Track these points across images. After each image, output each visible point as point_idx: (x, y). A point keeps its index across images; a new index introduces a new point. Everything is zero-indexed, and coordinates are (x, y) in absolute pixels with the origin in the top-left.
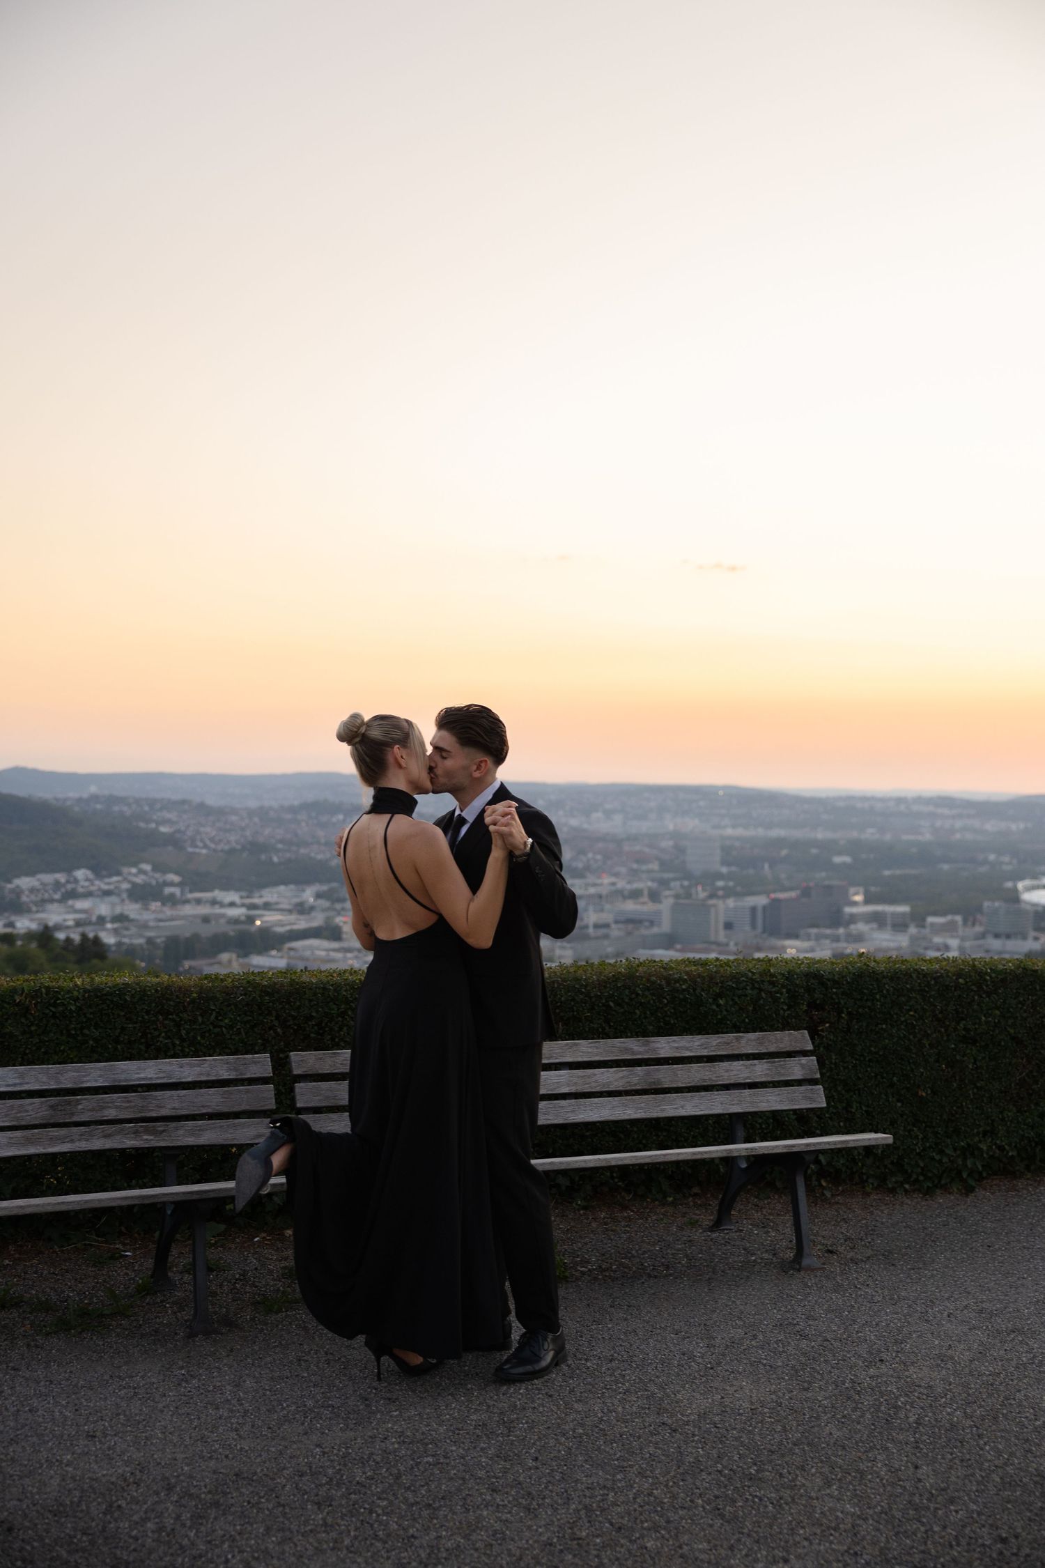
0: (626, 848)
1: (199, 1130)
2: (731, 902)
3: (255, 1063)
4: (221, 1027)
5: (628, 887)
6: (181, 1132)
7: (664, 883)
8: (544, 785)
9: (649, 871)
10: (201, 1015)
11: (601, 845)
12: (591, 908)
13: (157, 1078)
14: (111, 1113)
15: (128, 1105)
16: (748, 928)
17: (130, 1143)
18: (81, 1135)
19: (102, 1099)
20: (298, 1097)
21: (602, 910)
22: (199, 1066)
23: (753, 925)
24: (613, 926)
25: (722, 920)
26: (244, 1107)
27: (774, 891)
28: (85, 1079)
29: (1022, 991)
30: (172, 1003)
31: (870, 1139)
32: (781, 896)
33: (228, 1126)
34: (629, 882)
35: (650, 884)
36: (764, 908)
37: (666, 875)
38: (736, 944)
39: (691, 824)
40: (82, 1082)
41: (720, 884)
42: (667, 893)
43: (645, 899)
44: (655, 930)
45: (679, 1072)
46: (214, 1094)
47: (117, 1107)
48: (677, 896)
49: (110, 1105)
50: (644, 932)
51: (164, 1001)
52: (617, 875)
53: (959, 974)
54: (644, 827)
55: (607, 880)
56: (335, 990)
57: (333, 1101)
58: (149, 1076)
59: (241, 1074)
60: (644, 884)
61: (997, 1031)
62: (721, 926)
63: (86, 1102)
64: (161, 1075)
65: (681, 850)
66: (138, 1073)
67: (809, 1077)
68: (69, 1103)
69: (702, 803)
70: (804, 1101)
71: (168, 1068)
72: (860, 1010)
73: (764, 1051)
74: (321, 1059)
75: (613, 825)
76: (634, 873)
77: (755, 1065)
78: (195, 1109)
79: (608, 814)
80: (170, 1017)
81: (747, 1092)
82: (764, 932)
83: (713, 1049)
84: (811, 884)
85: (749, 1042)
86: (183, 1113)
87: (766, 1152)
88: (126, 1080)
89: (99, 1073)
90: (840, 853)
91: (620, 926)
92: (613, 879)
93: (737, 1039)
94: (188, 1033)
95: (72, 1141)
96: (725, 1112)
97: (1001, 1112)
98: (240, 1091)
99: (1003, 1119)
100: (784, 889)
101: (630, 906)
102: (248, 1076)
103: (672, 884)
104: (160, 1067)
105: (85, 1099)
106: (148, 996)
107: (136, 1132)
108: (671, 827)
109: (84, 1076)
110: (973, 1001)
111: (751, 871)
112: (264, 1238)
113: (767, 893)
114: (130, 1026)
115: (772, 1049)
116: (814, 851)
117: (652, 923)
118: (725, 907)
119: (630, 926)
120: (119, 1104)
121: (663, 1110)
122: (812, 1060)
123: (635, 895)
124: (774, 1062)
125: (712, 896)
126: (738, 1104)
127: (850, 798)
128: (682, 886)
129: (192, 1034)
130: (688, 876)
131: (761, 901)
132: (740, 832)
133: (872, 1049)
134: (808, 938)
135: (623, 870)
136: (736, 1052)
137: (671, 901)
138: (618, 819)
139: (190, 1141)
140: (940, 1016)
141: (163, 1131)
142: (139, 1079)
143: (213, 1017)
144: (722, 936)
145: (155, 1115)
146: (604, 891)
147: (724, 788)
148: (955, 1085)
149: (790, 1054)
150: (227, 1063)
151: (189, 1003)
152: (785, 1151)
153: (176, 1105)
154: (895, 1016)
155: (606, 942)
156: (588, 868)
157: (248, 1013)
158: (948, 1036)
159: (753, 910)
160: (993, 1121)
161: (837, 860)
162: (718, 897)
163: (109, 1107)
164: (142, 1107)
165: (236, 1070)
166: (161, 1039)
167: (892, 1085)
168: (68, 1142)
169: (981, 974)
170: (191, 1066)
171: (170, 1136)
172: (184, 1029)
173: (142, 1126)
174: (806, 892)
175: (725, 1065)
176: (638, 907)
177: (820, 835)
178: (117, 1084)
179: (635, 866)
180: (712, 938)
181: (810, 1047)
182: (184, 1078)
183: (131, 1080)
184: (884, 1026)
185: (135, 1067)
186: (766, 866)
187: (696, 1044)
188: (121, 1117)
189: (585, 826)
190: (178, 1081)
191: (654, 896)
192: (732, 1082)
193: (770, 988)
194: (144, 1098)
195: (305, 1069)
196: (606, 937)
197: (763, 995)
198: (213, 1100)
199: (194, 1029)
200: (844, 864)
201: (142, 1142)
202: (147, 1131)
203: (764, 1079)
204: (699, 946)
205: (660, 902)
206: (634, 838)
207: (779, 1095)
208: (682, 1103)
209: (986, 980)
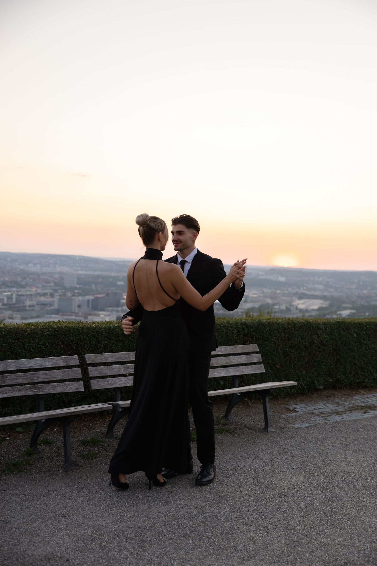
0: (42, 277)
1: (54, 387)
2: (80, 298)
3: (73, 359)
4: (40, 345)
5: (42, 292)
6: (48, 388)
7: (56, 291)
8: (10, 253)
9: (49, 286)
10: (32, 340)
11: (32, 276)
12: (28, 299)
13: (36, 366)
14: (20, 381)
15: (26, 377)
16: (86, 307)
17: (29, 393)
18: (9, 390)
19: (16, 375)
20: (90, 373)
21: (32, 300)
22: (52, 360)
23: (88, 307)
24: (36, 306)
25: (77, 304)
26: (70, 377)
27: (96, 294)
28: (8, 367)
29: (307, 330)
30: (20, 335)
31: (290, 384)
32: (99, 296)
33: (66, 385)
34: (42, 290)
35: (50, 291)
36: (93, 300)
37: (57, 288)
38: (82, 313)
39: (66, 269)
40: (7, 368)
41: (76, 291)
42: (57, 294)
43: (48, 296)
44: (52, 308)
45: (218, 360)
46: (59, 372)
47: (22, 378)
48: (60, 295)
49: (19, 377)
50: (48, 308)
51: (17, 334)
52: (38, 287)
53: (288, 324)
54: (48, 270)
55: (34, 289)
56: (82, 330)
57: (103, 374)
58: (33, 365)
59: (68, 364)
60: (48, 291)
61: (300, 344)
62: (76, 306)
63: (10, 377)
64: (37, 365)
65: (62, 279)
66: (28, 364)
67: (259, 361)
68: (3, 377)
69: (70, 262)
70: (258, 370)
71: (40, 362)
72: (259, 337)
73: (244, 352)
74: (96, 357)
75: (37, 269)
76: (44, 287)
77: (242, 357)
78: (52, 378)
79: (35, 264)
80: (20, 341)
81: (240, 367)
82: (92, 308)
83: (228, 351)
84: (110, 292)
85: (239, 348)
86: (48, 380)
87: (260, 389)
88: (24, 367)
89: (13, 364)
90: (120, 281)
91: (39, 306)
92: (36, 289)
93: (236, 347)
94: (27, 347)
95: (6, 393)
96: (234, 375)
97: (301, 373)
98: (68, 371)
99: (302, 375)
100: (99, 293)
101: (43, 299)
102: (70, 364)
103: (59, 291)
104: (37, 361)
105: (9, 375)
106: (11, 332)
107: (31, 389)
108: (58, 270)
109: (7, 366)
110: (293, 333)
111: (88, 287)
112: (58, 429)
113: (93, 295)
114: (4, 344)
115: (247, 351)
116: (111, 280)
117: (51, 305)
118: (78, 299)
119: (43, 306)
120: (23, 377)
121: (215, 375)
122: (259, 355)
123: (45, 295)
124: (248, 356)
125: (73, 295)
126: (238, 372)
127: (124, 261)
128: (62, 292)
129: (29, 348)
130: (64, 288)
131: (91, 297)
132: (84, 272)
133: (263, 351)
134: (108, 311)
135: (40, 285)
136: (236, 352)
137: (58, 297)
138: (38, 266)
139: (52, 391)
140: (284, 339)
141: (41, 388)
142: (29, 367)
143: (37, 341)
144: (77, 310)
145: (37, 381)
146: (33, 293)
147: (79, 256)
148: (288, 363)
149: (253, 353)
150: (62, 360)
151: (27, 335)
152: (265, 389)
153: (45, 377)
154: (270, 339)
155: (33, 312)
156: (27, 284)
157: (50, 339)
158: (286, 346)
159: (88, 301)
160: (299, 376)
161: (119, 283)
162: (76, 296)
163: (19, 378)
164: (32, 378)
165: (66, 362)
166: (17, 350)
167: (269, 364)
168: (4, 393)
169: (295, 324)
170: (49, 361)
171: (44, 390)
172: (26, 346)
173: (33, 386)
174: (108, 295)
175: (232, 357)
176: (46, 299)
177: (113, 274)
178: (21, 369)
179: (45, 284)
180: (73, 311)
181: (258, 350)
182: (47, 366)
183: (26, 367)
184: (267, 342)
185: (27, 361)
186: (93, 285)
187: (223, 349)
188: (24, 382)
189: (26, 269)
190: (44, 367)
191: (52, 295)
192: (235, 363)
193: (230, 328)
194: (32, 374)
195: (91, 361)
196: (33, 310)
197: (229, 331)
198: (58, 374)
199: (30, 346)
200: (121, 285)
201: (33, 393)
202: (35, 388)
203: (245, 362)
204: (68, 314)
205: (54, 297)
206: (45, 274)
207: (250, 368)
208: (221, 372)
209: (296, 326)
